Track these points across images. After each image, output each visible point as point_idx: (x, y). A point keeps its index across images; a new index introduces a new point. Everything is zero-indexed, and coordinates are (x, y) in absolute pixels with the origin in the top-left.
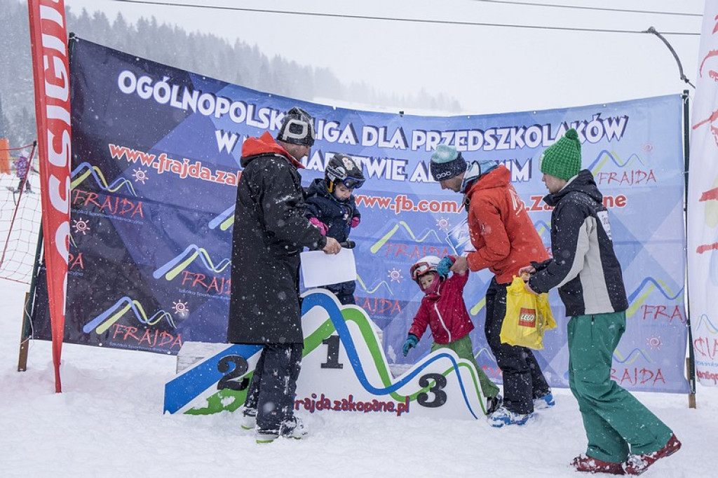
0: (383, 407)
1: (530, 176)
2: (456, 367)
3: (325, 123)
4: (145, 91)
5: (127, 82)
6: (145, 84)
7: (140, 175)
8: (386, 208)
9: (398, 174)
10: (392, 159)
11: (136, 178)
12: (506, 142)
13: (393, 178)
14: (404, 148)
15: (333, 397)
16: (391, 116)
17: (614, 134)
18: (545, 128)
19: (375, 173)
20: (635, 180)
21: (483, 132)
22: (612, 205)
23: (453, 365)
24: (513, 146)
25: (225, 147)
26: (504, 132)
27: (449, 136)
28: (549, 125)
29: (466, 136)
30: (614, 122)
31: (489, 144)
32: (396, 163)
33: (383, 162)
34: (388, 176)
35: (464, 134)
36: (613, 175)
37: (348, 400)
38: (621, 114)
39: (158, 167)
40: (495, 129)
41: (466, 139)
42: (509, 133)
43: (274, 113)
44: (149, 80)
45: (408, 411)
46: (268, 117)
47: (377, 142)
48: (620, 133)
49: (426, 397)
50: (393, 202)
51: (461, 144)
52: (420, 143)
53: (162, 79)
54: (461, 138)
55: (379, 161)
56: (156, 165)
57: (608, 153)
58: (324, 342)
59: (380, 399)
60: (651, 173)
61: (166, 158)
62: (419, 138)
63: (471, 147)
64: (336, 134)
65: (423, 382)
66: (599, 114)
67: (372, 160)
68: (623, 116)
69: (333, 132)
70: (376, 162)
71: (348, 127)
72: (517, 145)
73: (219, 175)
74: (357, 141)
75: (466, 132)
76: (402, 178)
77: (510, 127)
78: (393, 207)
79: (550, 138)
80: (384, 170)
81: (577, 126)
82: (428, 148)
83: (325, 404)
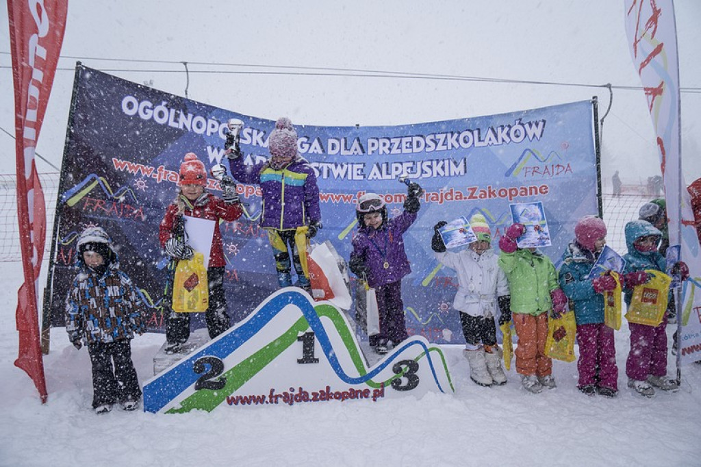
0: (359, 394)
1: (465, 172)
2: (427, 352)
4: (147, 114)
5: (130, 105)
6: (146, 107)
7: (141, 185)
8: (349, 203)
9: (358, 174)
10: (352, 164)
11: (137, 187)
12: (443, 145)
13: (354, 179)
14: (361, 154)
15: (310, 390)
16: (352, 127)
17: (534, 135)
18: (476, 132)
19: (339, 175)
20: (555, 172)
21: (424, 138)
22: (536, 193)
23: (423, 351)
24: (450, 148)
25: (215, 160)
26: (441, 137)
27: (396, 141)
28: (479, 130)
29: (411, 140)
30: (534, 125)
31: (429, 146)
32: (356, 167)
33: (345, 166)
34: (349, 177)
35: (409, 139)
36: (536, 169)
37: (325, 391)
38: (539, 118)
39: (157, 177)
40: (435, 134)
41: (411, 143)
42: (446, 137)
43: (255, 132)
44: (150, 104)
45: (383, 396)
46: (251, 135)
47: (340, 151)
48: (540, 133)
49: (400, 382)
50: (355, 198)
51: (407, 148)
52: (375, 148)
53: (161, 104)
55: (342, 166)
56: (155, 176)
57: (529, 150)
58: (299, 339)
59: (356, 387)
60: (568, 166)
61: (164, 170)
62: (373, 145)
63: (415, 150)
64: (306, 146)
65: (397, 370)
66: (520, 120)
67: (336, 166)
68: (541, 120)
69: (304, 145)
70: (339, 166)
71: (316, 140)
72: (453, 146)
74: (323, 151)
76: (361, 178)
77: (447, 133)
78: (355, 201)
79: (480, 140)
80: (347, 172)
81: (503, 129)
82: (381, 153)
83: (303, 396)
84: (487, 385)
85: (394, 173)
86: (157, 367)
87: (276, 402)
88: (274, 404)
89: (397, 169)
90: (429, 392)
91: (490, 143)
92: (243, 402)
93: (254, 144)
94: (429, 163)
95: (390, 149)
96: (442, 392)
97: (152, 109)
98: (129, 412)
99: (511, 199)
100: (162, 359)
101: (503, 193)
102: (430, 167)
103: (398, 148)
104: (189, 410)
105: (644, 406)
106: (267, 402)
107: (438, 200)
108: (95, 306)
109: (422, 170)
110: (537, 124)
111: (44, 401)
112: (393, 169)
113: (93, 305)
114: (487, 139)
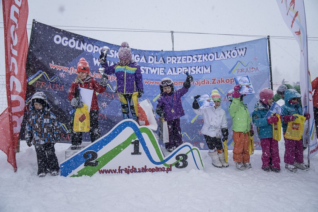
0: (160, 170)
1: (211, 72)
2: (191, 150)
3: (135, 55)
4: (65, 43)
5: (58, 39)
6: (65, 40)
9: (162, 73)
10: (159, 68)
11: (61, 76)
12: (201, 59)
13: (160, 74)
14: (164, 63)
15: (137, 167)
16: (160, 51)
17: (242, 55)
18: (215, 54)
19: (153, 73)
20: (251, 72)
21: (192, 56)
23: (190, 150)
24: (204, 61)
25: (97, 64)
26: (200, 56)
27: (180, 58)
28: (217, 53)
29: (186, 58)
30: (241, 50)
31: (194, 60)
32: (161, 69)
33: (156, 69)
34: (158, 74)
35: (185, 57)
36: (243, 70)
37: (144, 168)
38: (244, 47)
39: (70, 72)
40: (197, 55)
41: (186, 59)
42: (202, 56)
43: (116, 51)
44: (67, 39)
45: (171, 170)
46: (114, 53)
47: (154, 62)
48: (244, 53)
49: (179, 164)
51: (184, 61)
52: (170, 61)
53: (72, 39)
54: (184, 59)
55: (155, 68)
57: (239, 61)
58: (132, 143)
59: (159, 166)
60: (257, 68)
61: (73, 69)
63: (188, 62)
64: (139, 59)
65: (177, 158)
66: (236, 48)
69: (138, 58)
70: (153, 69)
71: (143, 57)
72: (205, 60)
73: (94, 75)
74: (146, 62)
75: (186, 57)
76: (163, 74)
77: (202, 54)
79: (217, 57)
80: (157, 71)
81: (227, 52)
82: (172, 63)
83: (134, 170)
84: (219, 167)
85: (178, 72)
86: (67, 156)
87: (122, 172)
88: (121, 173)
89: (180, 70)
90: (192, 169)
91: (222, 59)
92: (106, 173)
93: (115, 57)
94: (194, 68)
95: (177, 61)
96: (199, 169)
97: (68, 41)
98: (54, 176)
99: (231, 84)
100: (69, 152)
101: (228, 81)
102: (195, 70)
103: (180, 61)
104: (81, 176)
105: (292, 176)
106: (117, 173)
107: (198, 84)
108: (38, 127)
109: (191, 71)
110: (243, 50)
111: (16, 171)
112: (178, 70)
113: (37, 127)
114: (221, 57)
